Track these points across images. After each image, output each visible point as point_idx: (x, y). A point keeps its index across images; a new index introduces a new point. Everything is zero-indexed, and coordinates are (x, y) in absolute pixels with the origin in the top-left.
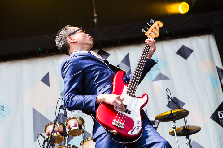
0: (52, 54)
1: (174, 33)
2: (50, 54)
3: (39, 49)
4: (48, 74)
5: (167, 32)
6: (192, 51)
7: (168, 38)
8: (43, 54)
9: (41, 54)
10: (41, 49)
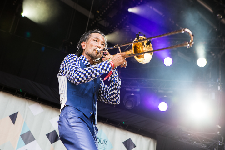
0: (27, 98)
1: (128, 126)
2: (26, 97)
3: (21, 90)
4: (17, 113)
5: (124, 122)
6: (135, 146)
7: (122, 127)
8: (20, 95)
9: (19, 94)
10: (22, 90)
